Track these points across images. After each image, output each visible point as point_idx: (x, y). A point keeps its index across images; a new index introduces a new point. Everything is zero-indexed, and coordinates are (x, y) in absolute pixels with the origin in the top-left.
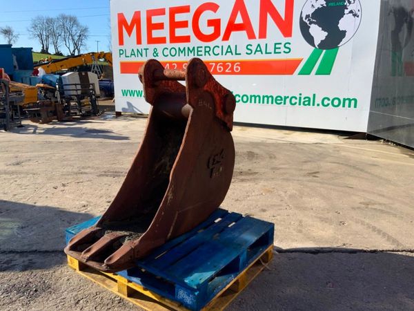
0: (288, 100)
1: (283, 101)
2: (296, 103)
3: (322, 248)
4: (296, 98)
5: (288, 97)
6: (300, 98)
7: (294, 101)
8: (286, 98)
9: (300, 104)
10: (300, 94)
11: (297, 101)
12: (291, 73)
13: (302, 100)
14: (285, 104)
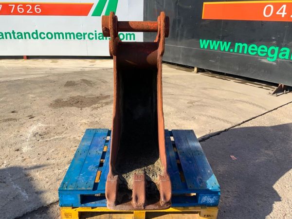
0: (86, 36)
1: (83, 37)
2: (93, 38)
3: (204, 136)
4: (93, 34)
5: (86, 33)
6: (96, 34)
7: (91, 36)
8: (85, 34)
9: (96, 39)
10: (96, 31)
11: (94, 36)
12: (86, 14)
13: (98, 36)
14: (84, 39)
